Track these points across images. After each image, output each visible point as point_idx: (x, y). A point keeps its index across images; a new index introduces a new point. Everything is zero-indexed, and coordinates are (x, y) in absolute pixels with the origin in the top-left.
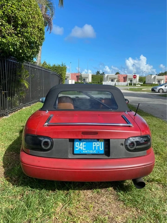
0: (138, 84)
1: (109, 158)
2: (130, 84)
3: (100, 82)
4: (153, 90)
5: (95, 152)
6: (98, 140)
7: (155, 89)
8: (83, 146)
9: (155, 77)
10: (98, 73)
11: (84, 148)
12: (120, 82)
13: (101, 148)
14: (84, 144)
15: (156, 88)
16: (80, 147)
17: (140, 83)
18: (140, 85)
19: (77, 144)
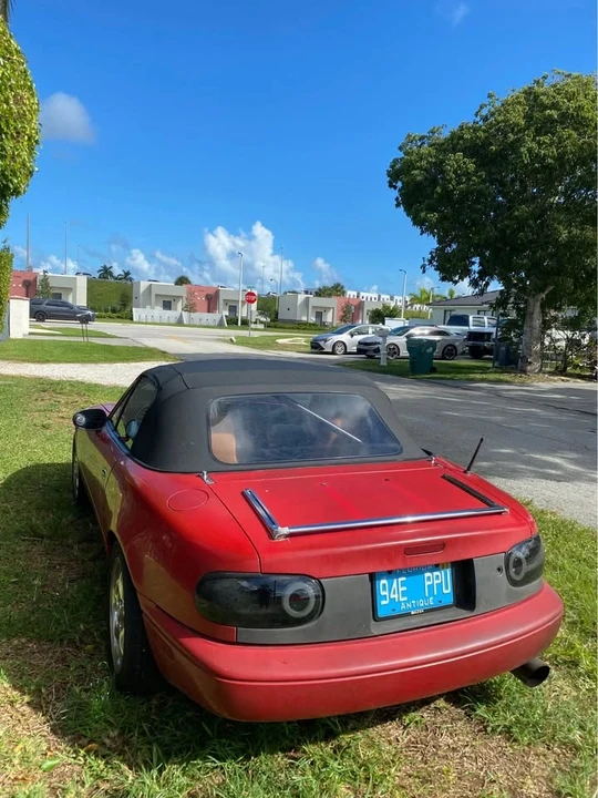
0: (255, 323)
1: (475, 613)
2: (232, 322)
3: (118, 307)
4: (316, 347)
5: (431, 602)
6: (437, 567)
7: (322, 343)
8: (401, 590)
9: (307, 299)
10: (106, 272)
11: (404, 594)
12: (195, 311)
13: (447, 588)
14: (403, 584)
15: (326, 341)
16: (392, 593)
17: (263, 319)
18: (262, 326)
19: (384, 585)
